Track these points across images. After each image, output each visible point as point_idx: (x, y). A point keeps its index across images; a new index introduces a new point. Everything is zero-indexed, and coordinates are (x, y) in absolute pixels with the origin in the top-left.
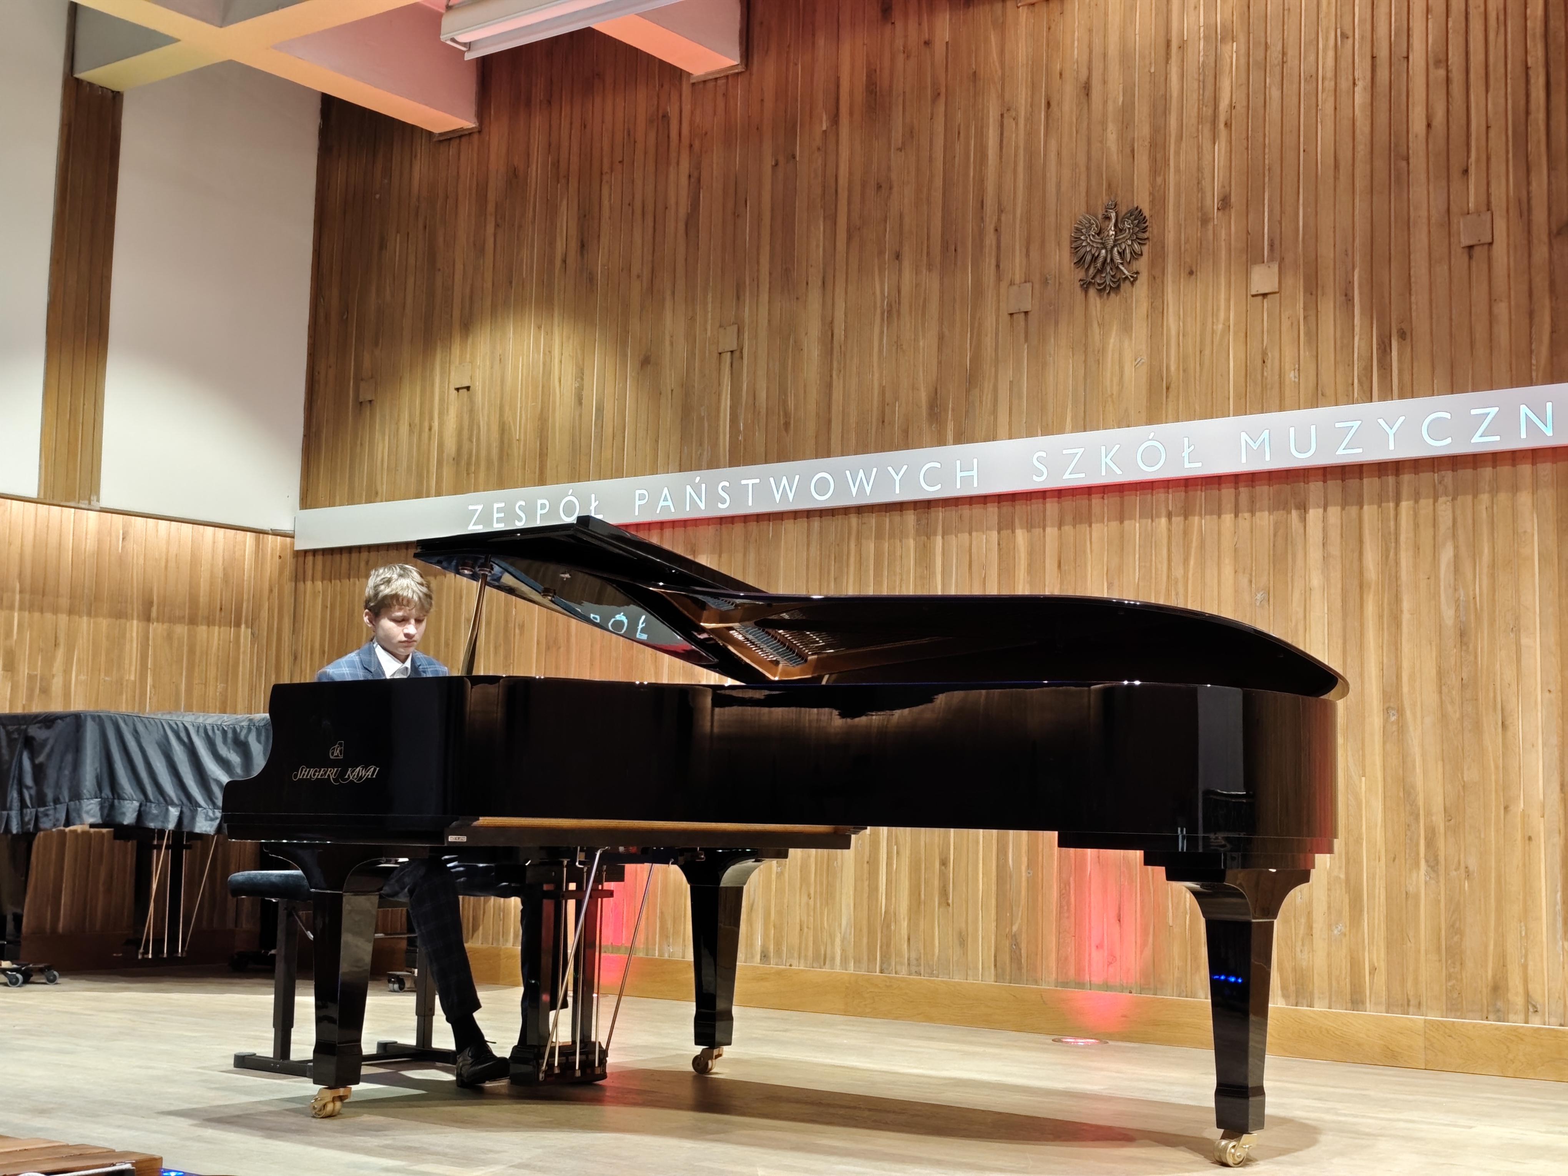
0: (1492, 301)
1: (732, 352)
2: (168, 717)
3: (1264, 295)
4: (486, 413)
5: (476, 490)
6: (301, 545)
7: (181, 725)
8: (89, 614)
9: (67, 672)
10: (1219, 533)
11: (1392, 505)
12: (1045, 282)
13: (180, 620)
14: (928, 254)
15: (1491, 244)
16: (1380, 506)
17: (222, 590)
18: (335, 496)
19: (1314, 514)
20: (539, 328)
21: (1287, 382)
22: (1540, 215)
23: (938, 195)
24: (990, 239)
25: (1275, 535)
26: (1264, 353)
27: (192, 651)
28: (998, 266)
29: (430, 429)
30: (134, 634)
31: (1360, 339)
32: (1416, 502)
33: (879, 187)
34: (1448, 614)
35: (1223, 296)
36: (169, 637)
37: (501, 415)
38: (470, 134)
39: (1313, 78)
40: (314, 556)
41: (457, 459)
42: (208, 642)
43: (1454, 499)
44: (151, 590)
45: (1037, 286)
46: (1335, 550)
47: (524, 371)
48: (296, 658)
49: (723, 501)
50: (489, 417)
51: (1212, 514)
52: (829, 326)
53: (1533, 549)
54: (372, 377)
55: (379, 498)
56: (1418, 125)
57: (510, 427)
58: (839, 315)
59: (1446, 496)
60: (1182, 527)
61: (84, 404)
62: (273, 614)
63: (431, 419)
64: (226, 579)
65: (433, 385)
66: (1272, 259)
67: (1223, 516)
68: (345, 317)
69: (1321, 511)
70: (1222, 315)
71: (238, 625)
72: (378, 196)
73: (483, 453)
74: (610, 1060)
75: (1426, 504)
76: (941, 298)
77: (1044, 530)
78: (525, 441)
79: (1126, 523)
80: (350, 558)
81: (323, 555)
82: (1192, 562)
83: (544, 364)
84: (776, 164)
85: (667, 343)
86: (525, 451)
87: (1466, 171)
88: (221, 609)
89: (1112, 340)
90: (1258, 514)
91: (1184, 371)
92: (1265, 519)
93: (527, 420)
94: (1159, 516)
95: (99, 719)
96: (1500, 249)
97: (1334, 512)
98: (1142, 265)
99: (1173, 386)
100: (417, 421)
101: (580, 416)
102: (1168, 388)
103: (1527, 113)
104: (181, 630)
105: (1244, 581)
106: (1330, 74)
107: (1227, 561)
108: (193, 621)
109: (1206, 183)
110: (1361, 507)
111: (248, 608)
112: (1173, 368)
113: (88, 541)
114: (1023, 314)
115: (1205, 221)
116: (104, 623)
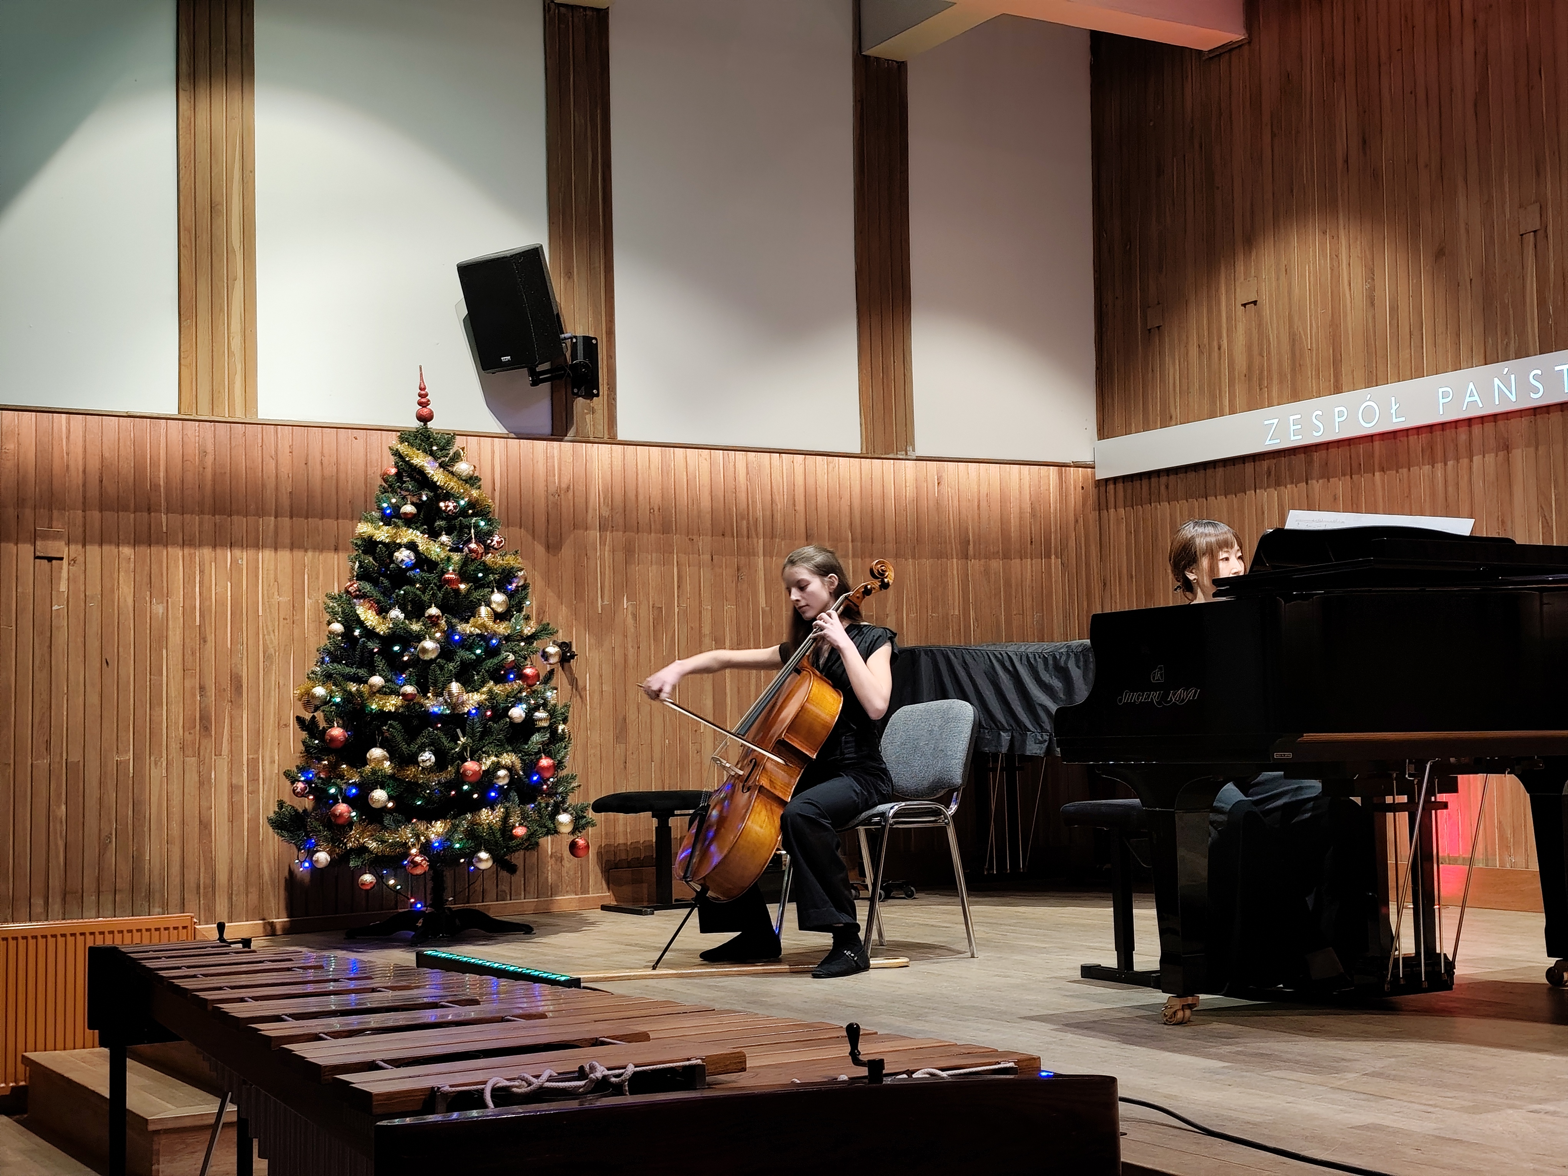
1: (1535, 232)
2: (992, 648)
4: (1275, 326)
5: (1270, 405)
6: (1101, 475)
7: (1005, 655)
8: (913, 557)
9: (898, 610)
13: (995, 555)
17: (1030, 523)
18: (1131, 424)
20: (1325, 233)
27: (1008, 584)
29: (1219, 349)
30: (955, 572)
36: (987, 572)
37: (1291, 326)
38: (1240, 46)
40: (1115, 484)
41: (1248, 376)
42: (1022, 574)
44: (967, 529)
47: (1312, 279)
48: (1105, 584)
49: (1536, 391)
50: (1278, 329)
54: (1159, 303)
55: (1173, 422)
57: (1301, 337)
61: (894, 362)
62: (1080, 544)
63: (1220, 337)
64: (1033, 514)
65: (1219, 303)
68: (1128, 247)
71: (1048, 557)
72: (1151, 124)
73: (1275, 367)
74: (1457, 972)
78: (1317, 350)
80: (1150, 483)
81: (1123, 483)
83: (1332, 270)
85: (1463, 231)
86: (1318, 360)
88: (1032, 542)
93: (1318, 327)
95: (930, 652)
100: (1206, 341)
101: (1374, 317)
104: (996, 565)
108: (1006, 556)
111: (1056, 539)
113: (908, 488)
116: (927, 563)
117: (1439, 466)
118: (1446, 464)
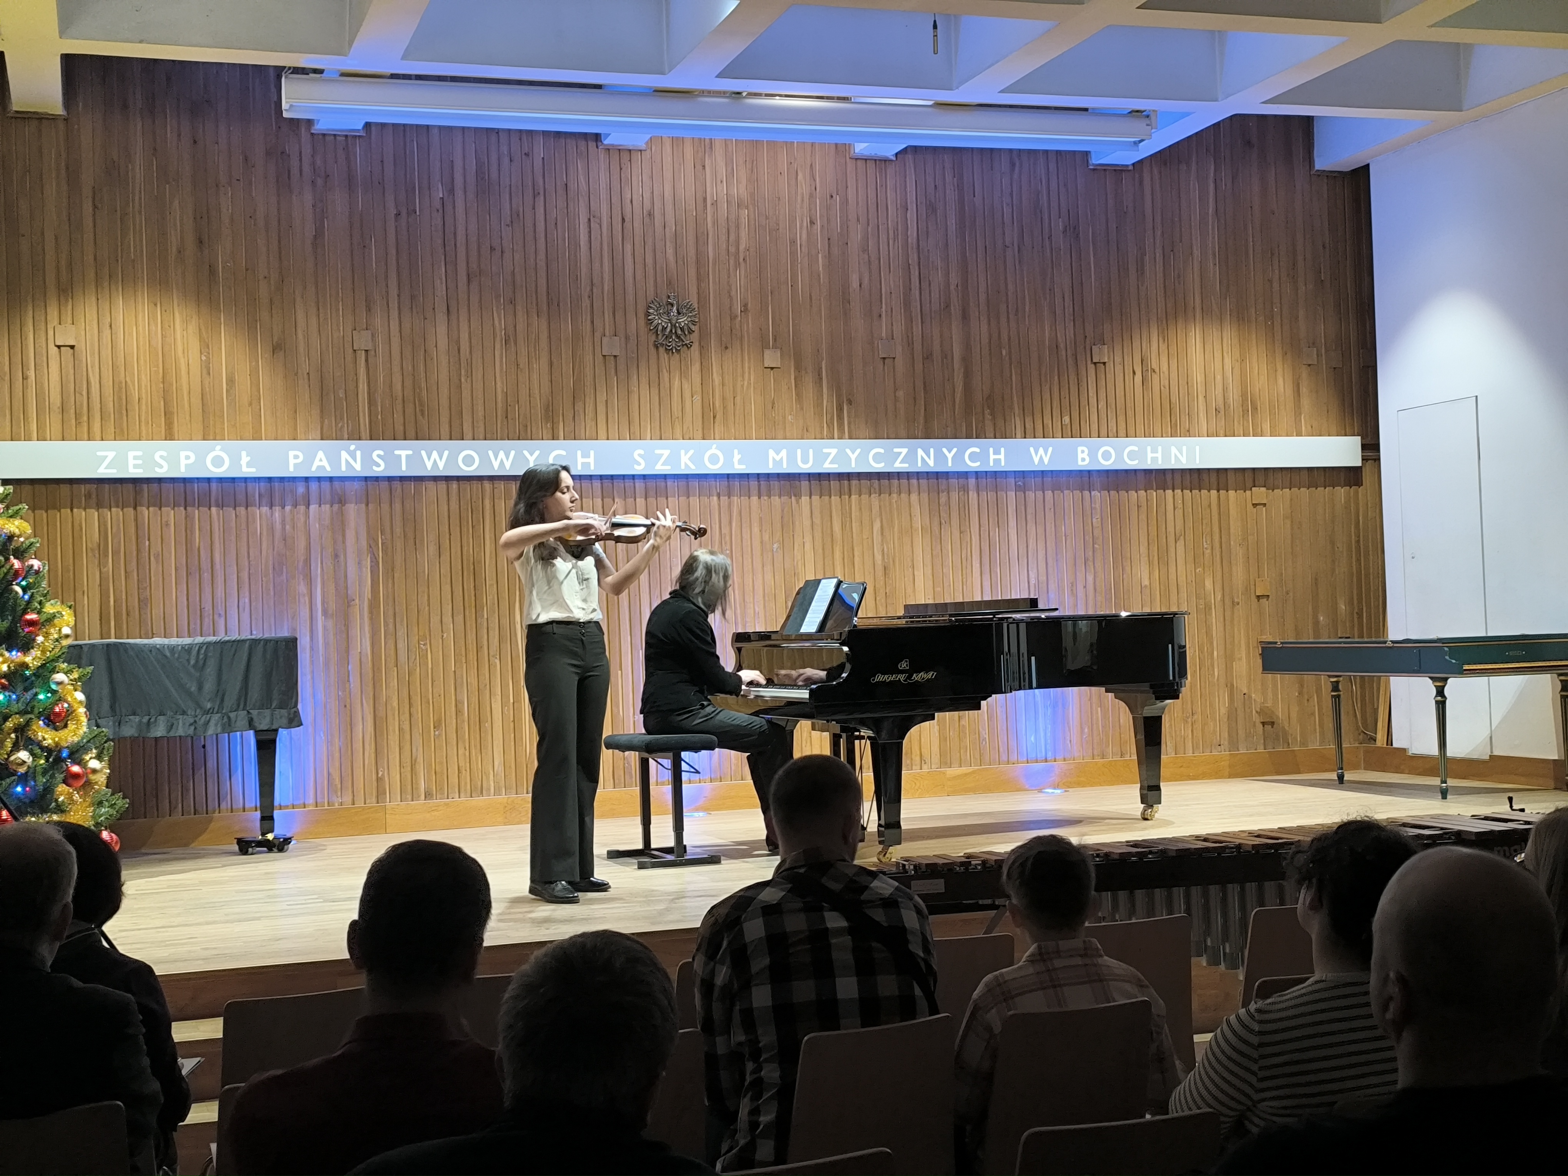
0: (896, 390)
1: (366, 351)
3: (772, 368)
4: (97, 370)
10: (750, 507)
11: (847, 497)
12: (627, 338)
14: (537, 305)
15: (894, 358)
16: (840, 497)
19: (805, 499)
21: (787, 421)
22: (918, 346)
23: (542, 264)
24: (586, 302)
25: (783, 511)
26: (773, 403)
28: (592, 322)
31: (828, 402)
32: (860, 496)
33: (492, 249)
34: (878, 557)
35: (747, 365)
37: (114, 374)
38: (53, 119)
39: (793, 242)
41: (63, 409)
43: (880, 495)
45: (623, 339)
46: (817, 521)
47: (140, 339)
49: (379, 465)
50: (100, 375)
51: (745, 496)
52: (455, 343)
53: (918, 524)
56: (855, 284)
57: (127, 385)
58: (464, 337)
59: (876, 493)
60: (727, 503)
65: (25, 339)
66: (775, 347)
67: (751, 498)
69: (808, 498)
70: (747, 375)
73: (96, 406)
75: (865, 497)
76: (550, 337)
77: (635, 500)
78: (146, 399)
79: (691, 498)
82: (734, 525)
83: (164, 337)
84: (398, 215)
85: (301, 337)
86: (147, 408)
87: (880, 316)
89: (676, 382)
90: (772, 497)
91: (724, 408)
92: (776, 500)
93: (148, 382)
94: (710, 495)
96: (900, 362)
97: (815, 498)
98: (695, 337)
99: (718, 416)
101: (210, 384)
102: (714, 417)
103: (910, 289)
105: (766, 537)
106: (804, 243)
107: (755, 524)
109: (733, 293)
110: (830, 497)
112: (717, 405)
114: (612, 358)
115: (733, 318)
117: (277, 510)
118: (283, 508)
